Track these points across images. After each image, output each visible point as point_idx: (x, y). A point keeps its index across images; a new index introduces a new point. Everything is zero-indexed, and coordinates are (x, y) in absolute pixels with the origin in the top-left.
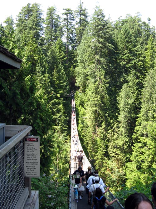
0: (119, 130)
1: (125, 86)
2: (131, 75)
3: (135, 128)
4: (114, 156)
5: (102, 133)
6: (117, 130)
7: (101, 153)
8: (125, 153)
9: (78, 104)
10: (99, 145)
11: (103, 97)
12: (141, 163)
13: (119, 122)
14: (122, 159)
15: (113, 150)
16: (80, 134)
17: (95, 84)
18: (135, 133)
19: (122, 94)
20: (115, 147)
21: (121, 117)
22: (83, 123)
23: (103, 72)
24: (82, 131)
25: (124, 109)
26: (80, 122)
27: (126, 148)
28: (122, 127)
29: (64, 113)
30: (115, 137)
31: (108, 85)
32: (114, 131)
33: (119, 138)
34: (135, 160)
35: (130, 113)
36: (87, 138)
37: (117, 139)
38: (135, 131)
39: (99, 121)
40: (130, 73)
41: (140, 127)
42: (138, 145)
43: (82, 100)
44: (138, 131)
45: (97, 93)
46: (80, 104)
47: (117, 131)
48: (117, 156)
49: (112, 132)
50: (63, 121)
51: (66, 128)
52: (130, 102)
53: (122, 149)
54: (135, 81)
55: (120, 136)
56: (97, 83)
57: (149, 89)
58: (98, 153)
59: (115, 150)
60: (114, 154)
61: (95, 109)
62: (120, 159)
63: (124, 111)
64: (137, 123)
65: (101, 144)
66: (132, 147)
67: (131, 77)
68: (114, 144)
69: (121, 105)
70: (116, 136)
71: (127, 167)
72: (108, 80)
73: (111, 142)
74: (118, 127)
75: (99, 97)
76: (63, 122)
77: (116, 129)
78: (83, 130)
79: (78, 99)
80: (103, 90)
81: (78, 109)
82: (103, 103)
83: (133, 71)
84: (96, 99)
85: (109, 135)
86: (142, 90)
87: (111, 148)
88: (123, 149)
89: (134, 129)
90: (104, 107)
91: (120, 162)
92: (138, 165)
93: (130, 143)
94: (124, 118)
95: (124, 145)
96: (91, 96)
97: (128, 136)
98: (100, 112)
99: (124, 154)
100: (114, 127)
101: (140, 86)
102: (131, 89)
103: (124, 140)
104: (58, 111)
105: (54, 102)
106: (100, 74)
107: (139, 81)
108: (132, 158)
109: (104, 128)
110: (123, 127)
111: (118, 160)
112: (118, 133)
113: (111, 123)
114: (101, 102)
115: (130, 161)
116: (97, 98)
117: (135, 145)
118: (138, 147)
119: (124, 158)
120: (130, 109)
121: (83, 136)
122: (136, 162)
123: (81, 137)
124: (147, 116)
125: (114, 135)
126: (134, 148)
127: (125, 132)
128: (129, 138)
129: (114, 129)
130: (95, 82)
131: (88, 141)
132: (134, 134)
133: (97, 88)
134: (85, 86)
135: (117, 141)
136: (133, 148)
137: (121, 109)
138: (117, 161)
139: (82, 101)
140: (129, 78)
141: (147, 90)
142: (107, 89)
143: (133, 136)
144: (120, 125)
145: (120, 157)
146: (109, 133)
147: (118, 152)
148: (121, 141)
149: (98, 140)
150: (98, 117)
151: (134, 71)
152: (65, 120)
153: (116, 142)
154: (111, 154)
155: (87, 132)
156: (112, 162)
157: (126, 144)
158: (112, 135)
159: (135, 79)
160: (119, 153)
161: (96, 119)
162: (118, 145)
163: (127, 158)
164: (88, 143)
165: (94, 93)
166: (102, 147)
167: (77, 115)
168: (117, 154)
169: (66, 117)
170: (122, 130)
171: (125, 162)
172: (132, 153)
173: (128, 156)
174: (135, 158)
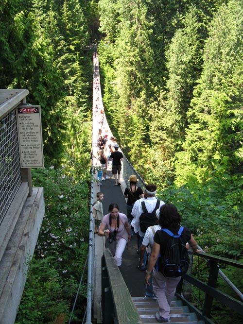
0: (167, 102)
1: (178, 33)
2: (190, 15)
3: (192, 101)
4: (158, 142)
5: (140, 107)
6: (163, 103)
7: (138, 137)
8: (174, 137)
9: (103, 62)
10: (135, 125)
11: (143, 51)
12: (198, 153)
13: (168, 90)
14: (170, 147)
15: (157, 133)
16: (107, 109)
17: (130, 30)
18: (192, 108)
19: (174, 46)
20: (161, 128)
21: (171, 83)
22: (111, 91)
23: (145, 9)
24: (109, 103)
25: (175, 71)
26: (106, 90)
27: (176, 130)
28: (171, 98)
29: (82, 75)
30: (160, 113)
31: (151, 31)
32: (158, 105)
33: (166, 116)
34: (189, 148)
35: (184, 76)
36: (117, 114)
37: (163, 117)
38: (191, 105)
39: (136, 88)
40: (188, 12)
41: (199, 98)
42: (194, 126)
43: (110, 55)
44: (195, 105)
45: (134, 44)
46: (107, 62)
47: (164, 105)
48: (161, 142)
49: (156, 106)
50: (79, 88)
51: (85, 99)
52: (186, 58)
53: (170, 132)
54: (195, 25)
55: (168, 112)
56: (134, 27)
57: (217, 40)
58: (134, 137)
59: (160, 133)
60: (157, 139)
61: (130, 69)
62: (167, 147)
63: (176, 73)
64: (195, 93)
65: (138, 124)
66: (186, 129)
67: (189, 20)
68: (159, 124)
69: (171, 65)
70: (162, 112)
71: (177, 159)
72: (152, 23)
73: (153, 121)
74: (165, 98)
75: (137, 50)
76: (80, 91)
77: (162, 101)
78: (111, 103)
79: (104, 53)
80: (144, 40)
81: (103, 69)
82: (143, 60)
83: (193, 8)
84: (132, 54)
85: (151, 110)
86: (205, 41)
87: (154, 131)
88: (172, 132)
89: (190, 102)
90: (144, 66)
91: (167, 150)
92: (194, 155)
93: (182, 122)
94: (175, 85)
95: (174, 126)
96: (124, 48)
97: (181, 113)
98: (139, 75)
99: (173, 140)
100: (159, 99)
101: (203, 34)
102: (188, 38)
103: (175, 119)
104: (73, 73)
105: (66, 58)
106: (139, 12)
107: (202, 26)
108: (185, 145)
109: (144, 100)
110: (173, 98)
111: (164, 148)
112: (165, 108)
113: (155, 93)
114: (140, 59)
115: (182, 150)
116: (133, 51)
117: (191, 126)
118: (194, 129)
119: (173, 146)
120: (185, 71)
121: (112, 112)
122: (191, 151)
123: (109, 113)
124: (211, 82)
125: (159, 110)
126: (189, 130)
127: (176, 106)
128: (181, 116)
129: (160, 101)
130: (131, 25)
131: (119, 118)
132: (190, 109)
133: (134, 36)
134: (115, 32)
135: (164, 119)
136: (187, 131)
137: (170, 70)
138: (162, 149)
139: (110, 57)
140: (187, 19)
141: (213, 41)
142: (150, 37)
143: (187, 113)
144: (169, 94)
145: (167, 143)
146: (151, 106)
147: (165, 136)
148: (169, 120)
149: (135, 118)
150: (134, 83)
151: (195, 9)
152: (83, 87)
153: (162, 121)
154: (153, 139)
155: (117, 105)
156: (155, 150)
157: (176, 125)
158: (156, 110)
159: (196, 22)
160: (166, 138)
161: (132, 86)
162: (164, 125)
163: (178, 145)
164: (118, 122)
165: (129, 44)
166: (140, 128)
167: (103, 78)
168: (161, 140)
169: (85, 82)
170: (172, 103)
171: (175, 150)
172: (186, 138)
173: (179, 142)
174: (190, 145)
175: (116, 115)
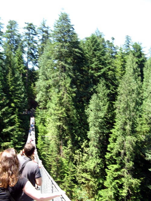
0: (88, 149)
1: (94, 97)
2: (101, 85)
3: (109, 146)
4: (84, 182)
5: (68, 154)
7: (69, 179)
8: (96, 177)
9: (38, 122)
10: (65, 168)
11: (68, 110)
12: (119, 190)
13: (89, 140)
14: (94, 186)
15: (82, 175)
16: (40, 153)
17: (58, 94)
18: (109, 152)
19: (92, 105)
20: (85, 171)
21: (92, 133)
23: (69, 80)
24: (42, 149)
25: (94, 124)
27: (98, 171)
28: (92, 145)
30: (84, 158)
31: (74, 95)
32: (82, 151)
33: (89, 160)
34: (111, 186)
35: (101, 128)
36: (49, 158)
37: (87, 161)
38: (108, 149)
39: (63, 139)
40: (100, 83)
41: (115, 144)
42: (113, 167)
43: (43, 117)
44: (112, 149)
45: (61, 104)
46: (40, 122)
47: (86, 151)
48: (87, 182)
49: (81, 153)
50: (16, 136)
51: (20, 145)
52: (102, 115)
53: (93, 174)
54: (105, 91)
55: (90, 157)
56: (61, 93)
57: (125, 97)
58: (65, 179)
59: (85, 175)
60: (83, 180)
61: (58, 124)
62: (92, 187)
63: (95, 125)
64: (110, 140)
65: (68, 167)
66: (106, 170)
67: (101, 87)
68: (84, 167)
69: (91, 119)
70: (85, 157)
71: (100, 196)
72: (75, 89)
73: (79, 165)
74: (87, 146)
75: (64, 109)
76: (16, 138)
77: (85, 148)
78: (44, 148)
79: (39, 116)
80: (69, 101)
81: (37, 127)
82: (68, 116)
83: (102, 80)
84: (60, 112)
85: (76, 155)
86: (114, 102)
87: (80, 173)
88: (95, 173)
89: (107, 147)
90: (70, 121)
91: (91, 189)
92: (116, 192)
93: (102, 165)
94: (95, 134)
95: (96, 168)
96: (54, 109)
97: (100, 157)
98: (66, 128)
99: (96, 180)
100: (82, 147)
101: (112, 97)
102: (100, 100)
103: (96, 162)
106: (65, 82)
107: (110, 92)
108: (106, 184)
109: (71, 148)
110: (94, 146)
111: (89, 187)
112: (87, 154)
113: (79, 142)
114: (66, 115)
115: (104, 187)
116: (61, 110)
117: (109, 167)
118: (113, 169)
119: (96, 185)
120: (101, 123)
121: (44, 155)
122: (113, 188)
123: (42, 157)
124: (124, 130)
125: (83, 155)
126: (109, 170)
127: (96, 151)
128: (101, 159)
129: (83, 149)
130: (59, 92)
131: (52, 162)
132: (107, 153)
133: (61, 99)
135: (87, 163)
136: (108, 171)
137: (90, 125)
138: (87, 188)
139: (43, 119)
140: (99, 88)
141: (122, 98)
142: (74, 99)
143: (106, 156)
144: (90, 143)
145: (91, 183)
146: (77, 153)
147: (89, 177)
148: (92, 163)
149: (64, 161)
150: (62, 135)
151: (104, 81)
153: (86, 165)
154: (79, 180)
155: (49, 150)
156: (81, 190)
157: (98, 167)
158: (81, 156)
159: (105, 89)
160: (90, 179)
161: (60, 137)
162: (88, 168)
163: (100, 184)
164: (51, 165)
165: (58, 105)
166: (70, 170)
167: (37, 132)
168: (87, 180)
169: (22, 132)
170: (93, 149)
171: (98, 189)
172: (106, 178)
173: (101, 181)
174: (111, 183)
175: (48, 160)
